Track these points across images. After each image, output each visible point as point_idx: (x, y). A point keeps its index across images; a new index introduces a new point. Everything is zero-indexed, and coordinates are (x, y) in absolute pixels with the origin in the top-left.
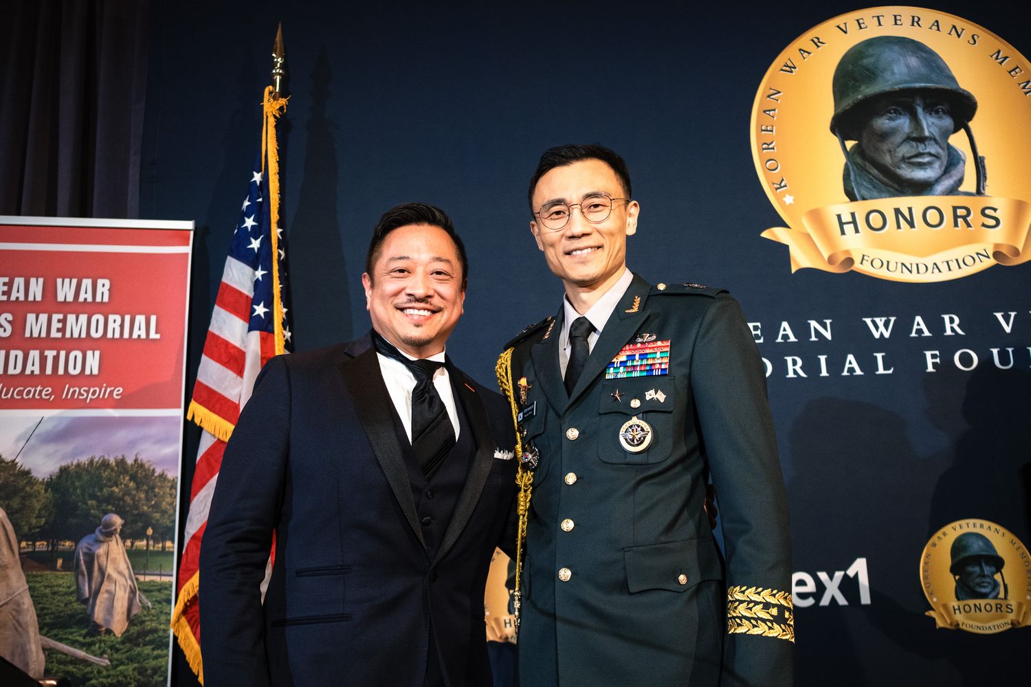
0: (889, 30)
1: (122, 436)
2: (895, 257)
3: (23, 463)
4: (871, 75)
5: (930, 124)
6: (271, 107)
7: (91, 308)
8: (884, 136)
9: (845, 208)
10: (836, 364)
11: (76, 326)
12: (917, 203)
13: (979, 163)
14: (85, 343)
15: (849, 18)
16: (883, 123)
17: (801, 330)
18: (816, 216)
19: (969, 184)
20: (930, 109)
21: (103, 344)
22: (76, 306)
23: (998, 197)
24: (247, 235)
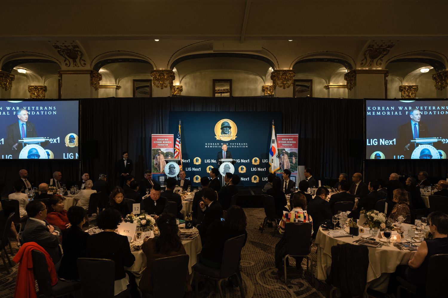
0: (226, 121)
1: (170, 150)
2: (224, 139)
3: (164, 152)
4: (224, 125)
5: (228, 129)
6: (180, 126)
7: (167, 141)
8: (224, 130)
9: (221, 135)
10: (219, 147)
11: (166, 142)
12: (226, 135)
13: (231, 132)
14: (167, 143)
15: (223, 120)
16: (224, 129)
17: (217, 144)
18: (219, 136)
19: (230, 134)
20: (228, 128)
21: (168, 143)
22: (166, 141)
23: (232, 135)
24: (178, 137)
